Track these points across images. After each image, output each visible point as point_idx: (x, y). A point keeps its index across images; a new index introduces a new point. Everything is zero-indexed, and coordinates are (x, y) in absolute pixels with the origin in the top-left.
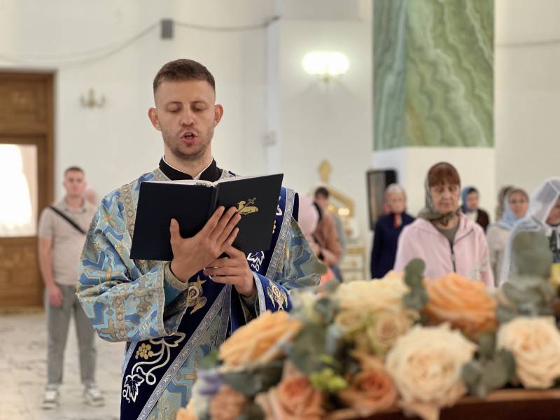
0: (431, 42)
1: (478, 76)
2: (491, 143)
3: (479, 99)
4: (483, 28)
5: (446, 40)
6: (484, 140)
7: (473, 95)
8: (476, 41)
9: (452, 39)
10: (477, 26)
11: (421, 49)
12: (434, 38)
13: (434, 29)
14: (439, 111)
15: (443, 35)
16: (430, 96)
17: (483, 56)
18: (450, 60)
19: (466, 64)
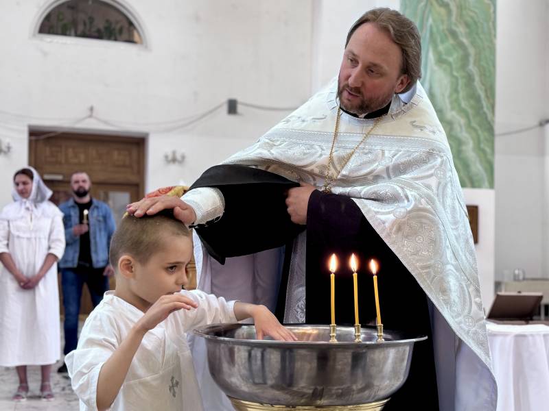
0: (449, 106)
1: (483, 135)
2: (492, 186)
3: (483, 151)
4: (487, 97)
5: (459, 105)
6: (487, 184)
7: (478, 148)
8: (482, 107)
9: (463, 104)
10: (482, 95)
12: (451, 103)
13: (450, 96)
15: (457, 100)
17: (486, 118)
18: (463, 121)
19: (474, 124)
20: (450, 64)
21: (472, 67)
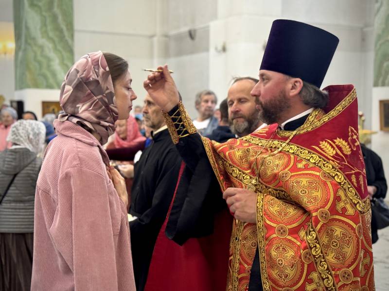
0: (40, 35)
1: (66, 55)
3: (66, 65)
4: (68, 29)
5: (48, 35)
8: (64, 37)
9: (51, 34)
10: (64, 28)
11: (34, 39)
12: (41, 33)
13: (41, 28)
14: (45, 71)
16: (40, 63)
17: (68, 43)
18: (51, 45)
19: (59, 47)
20: (39, 7)
21: (56, 10)
